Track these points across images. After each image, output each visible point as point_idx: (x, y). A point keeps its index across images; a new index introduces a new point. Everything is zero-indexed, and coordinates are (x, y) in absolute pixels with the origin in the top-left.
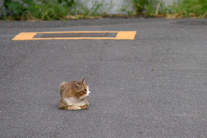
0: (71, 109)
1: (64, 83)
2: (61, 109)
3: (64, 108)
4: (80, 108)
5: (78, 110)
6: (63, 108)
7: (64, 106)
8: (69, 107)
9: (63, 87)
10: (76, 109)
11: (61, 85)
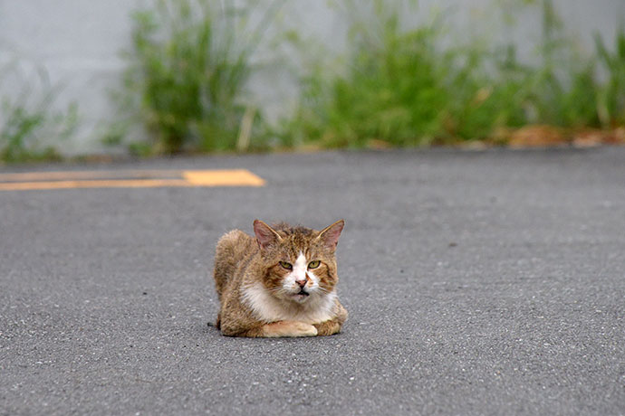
0: (277, 336)
1: (236, 237)
2: (234, 336)
3: (246, 331)
4: (314, 331)
5: (309, 337)
6: (242, 333)
7: (245, 322)
8: (266, 329)
9: (230, 249)
10: (298, 333)
11: (219, 242)
